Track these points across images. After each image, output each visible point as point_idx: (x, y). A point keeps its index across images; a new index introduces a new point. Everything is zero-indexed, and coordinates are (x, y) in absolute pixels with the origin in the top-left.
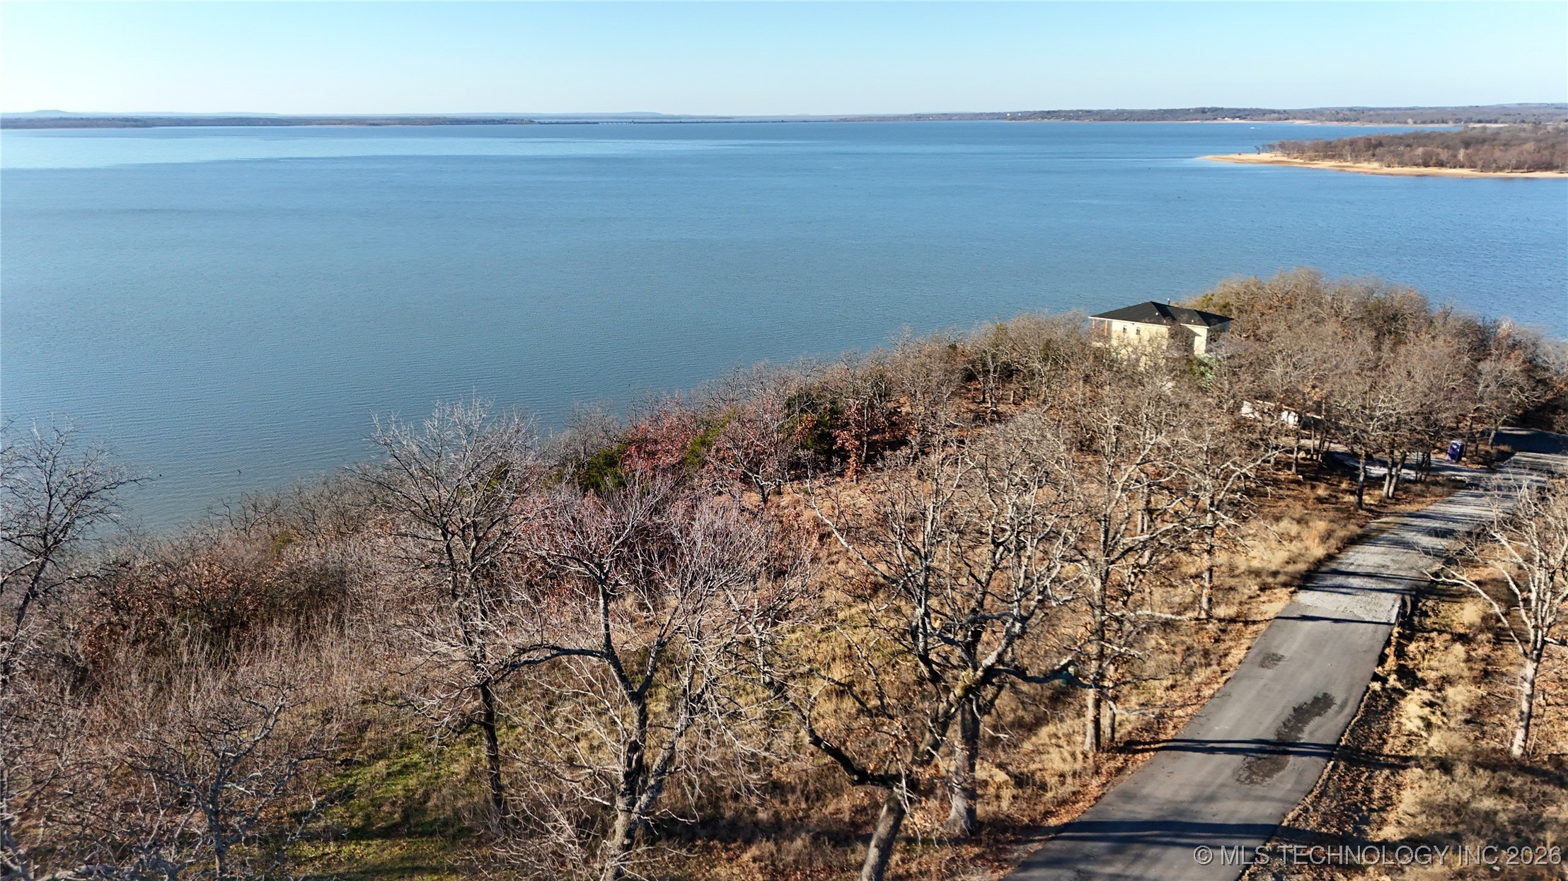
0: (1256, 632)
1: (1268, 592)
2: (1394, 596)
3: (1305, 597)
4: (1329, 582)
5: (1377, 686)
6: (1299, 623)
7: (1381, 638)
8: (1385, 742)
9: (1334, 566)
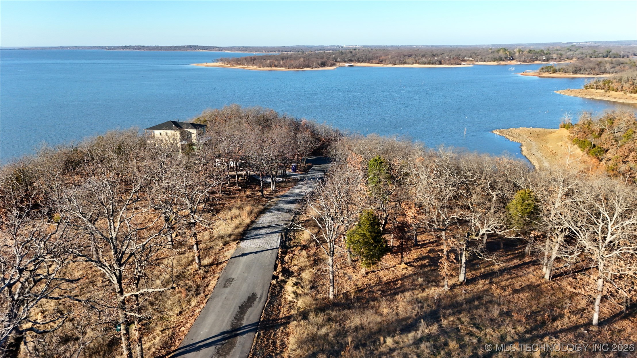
0: (222, 269)
1: (227, 245)
2: (278, 234)
3: (243, 244)
4: (253, 234)
5: (274, 282)
6: (241, 258)
7: (274, 256)
8: (280, 311)
9: (254, 226)
